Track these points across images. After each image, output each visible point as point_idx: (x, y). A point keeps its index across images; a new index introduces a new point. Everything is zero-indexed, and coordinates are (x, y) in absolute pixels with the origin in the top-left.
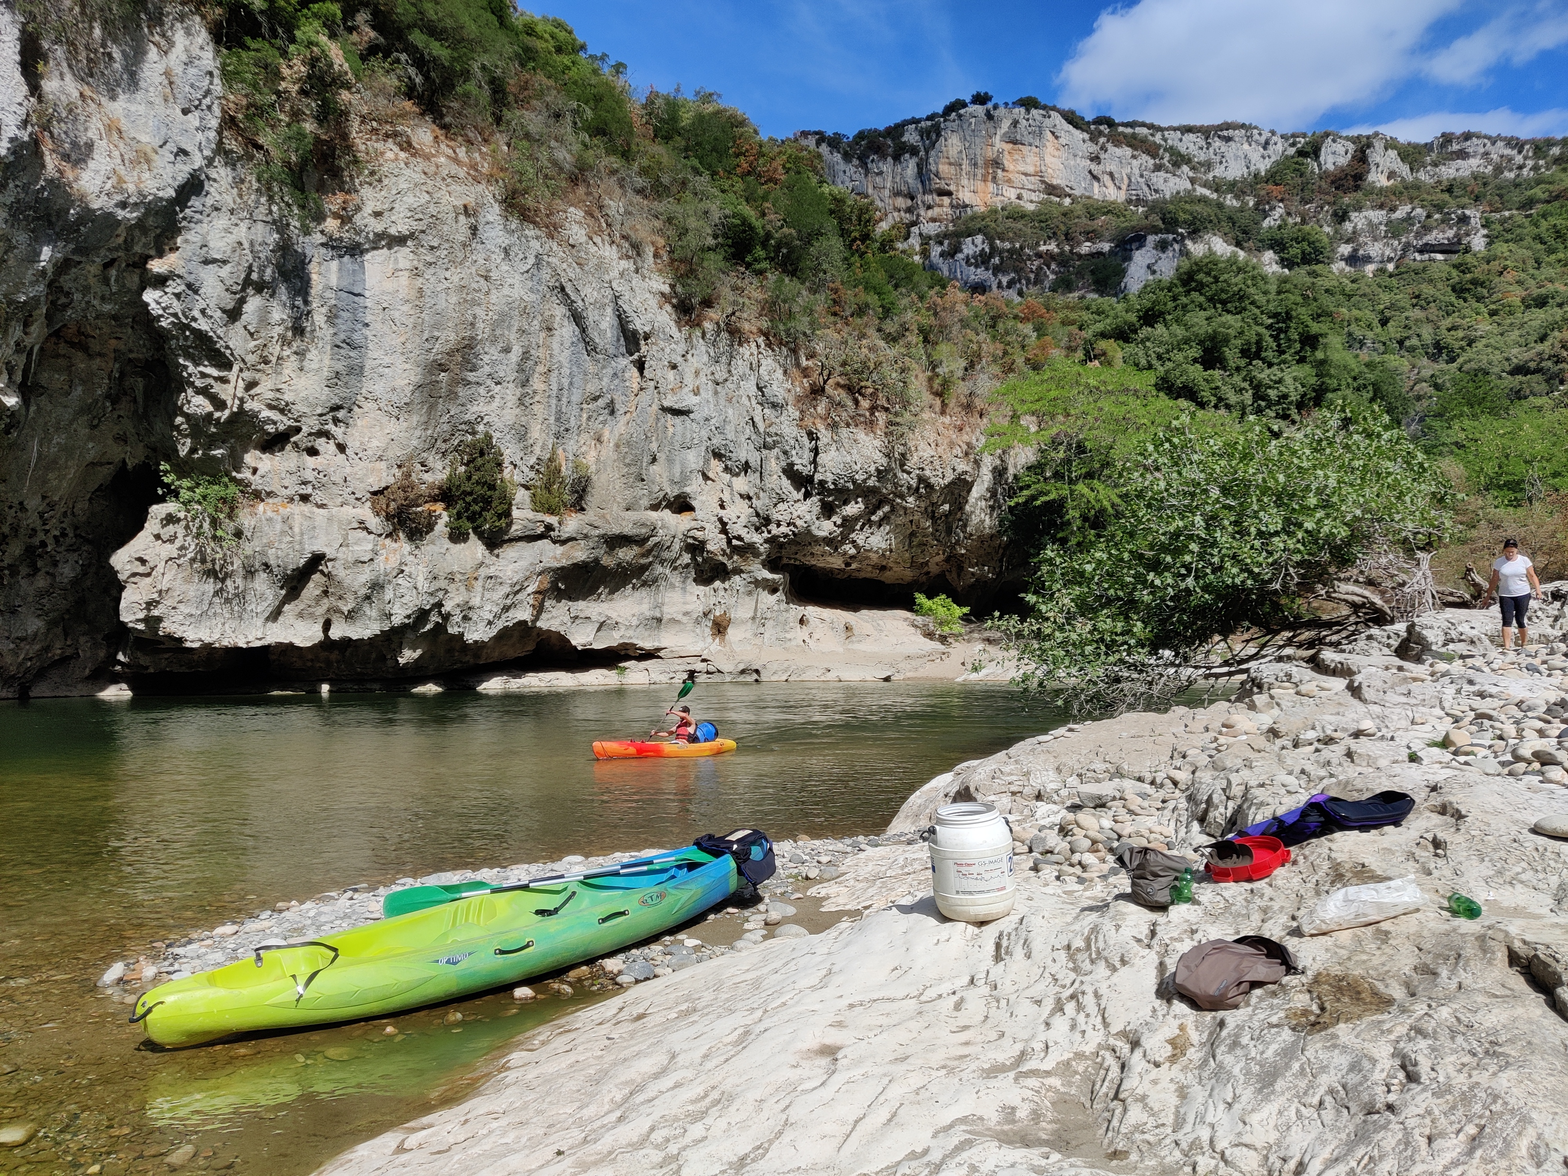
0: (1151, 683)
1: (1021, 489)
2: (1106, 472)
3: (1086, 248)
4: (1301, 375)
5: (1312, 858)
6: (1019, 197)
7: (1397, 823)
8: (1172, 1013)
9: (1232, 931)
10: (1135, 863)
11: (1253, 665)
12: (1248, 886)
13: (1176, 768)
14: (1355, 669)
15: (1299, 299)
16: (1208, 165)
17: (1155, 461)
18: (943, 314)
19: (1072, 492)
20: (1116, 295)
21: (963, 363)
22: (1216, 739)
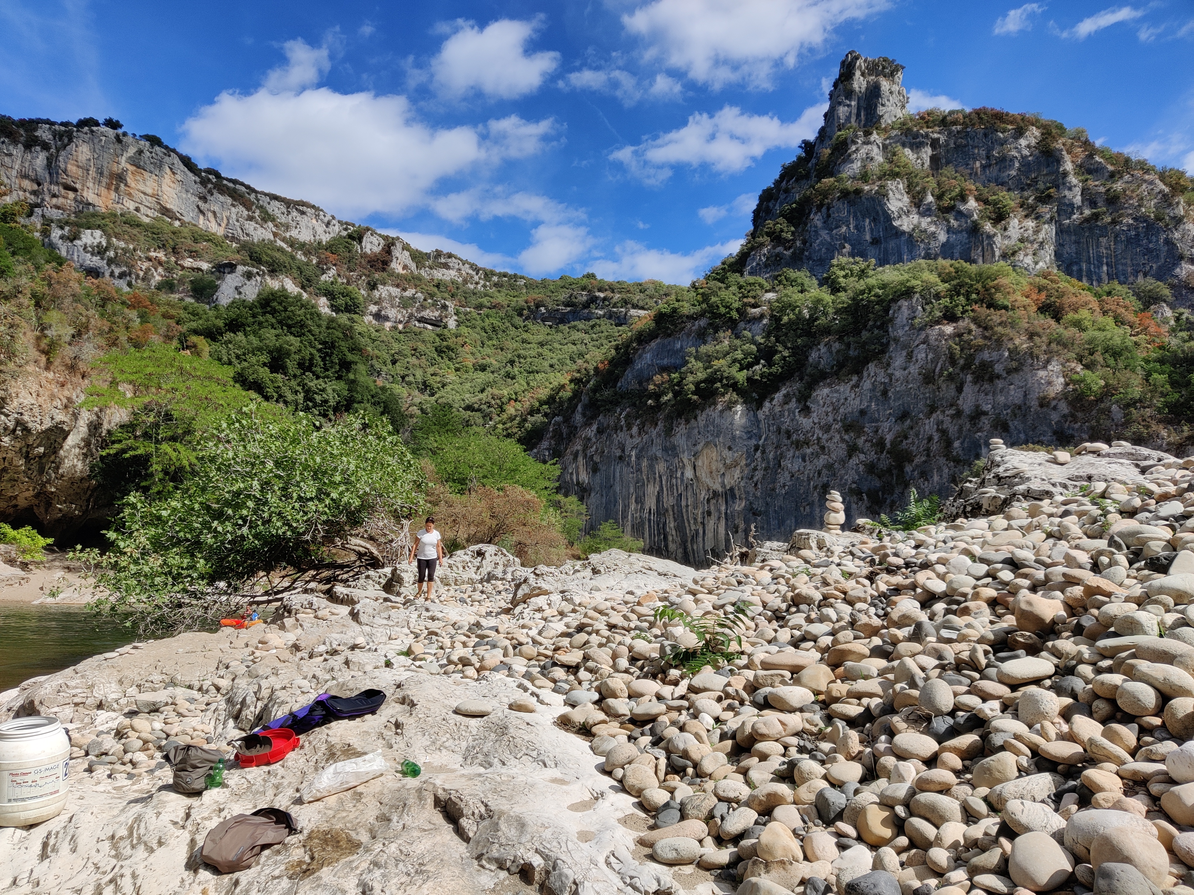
0: (206, 608)
1: (113, 442)
2: (188, 438)
3: (188, 262)
4: (337, 388)
5: (314, 743)
6: (137, 209)
7: (373, 713)
8: (197, 881)
9: (251, 806)
10: (179, 759)
11: (285, 595)
12: (266, 768)
13: (220, 677)
14: (356, 599)
15: (341, 335)
16: (287, 227)
17: (227, 435)
18: (57, 286)
19: (157, 449)
20: (208, 303)
21: (71, 331)
22: (253, 653)
